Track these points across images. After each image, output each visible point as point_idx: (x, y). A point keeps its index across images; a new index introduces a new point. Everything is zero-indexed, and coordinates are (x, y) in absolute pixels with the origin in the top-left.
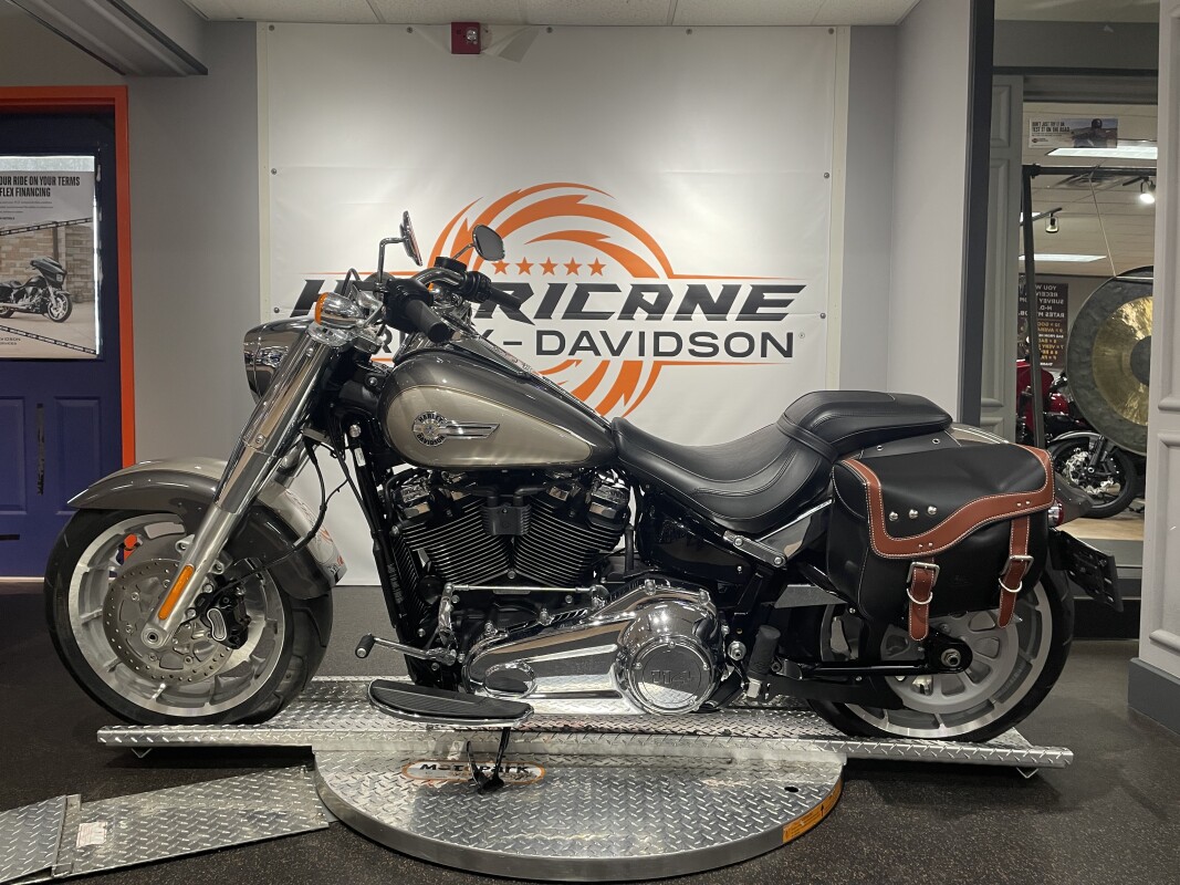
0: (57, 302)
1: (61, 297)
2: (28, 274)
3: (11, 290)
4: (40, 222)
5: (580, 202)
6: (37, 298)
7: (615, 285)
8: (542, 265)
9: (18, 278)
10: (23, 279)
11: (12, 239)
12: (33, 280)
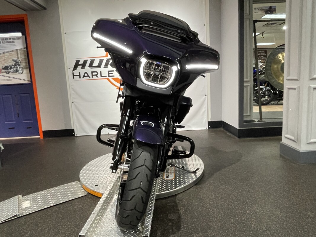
0: (20, 69)
4: (13, 49)
6: (15, 69)
11: (7, 54)
12: (14, 64)
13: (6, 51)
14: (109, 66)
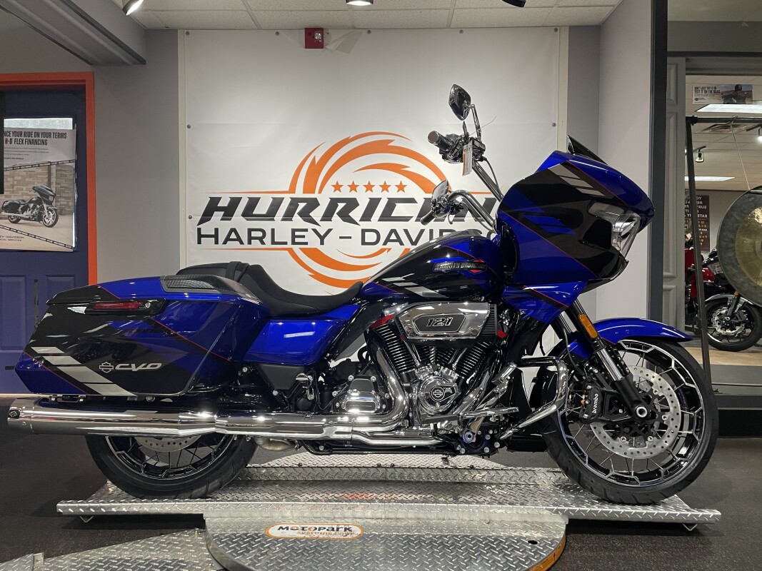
0: (49, 214)
1: (51, 211)
2: (31, 195)
3: (19, 205)
4: (39, 162)
5: (390, 144)
6: (35, 211)
7: (413, 199)
8: (365, 186)
9: (25, 198)
11: (22, 172)
12: (34, 200)
13: (19, 163)
14: (296, 217)
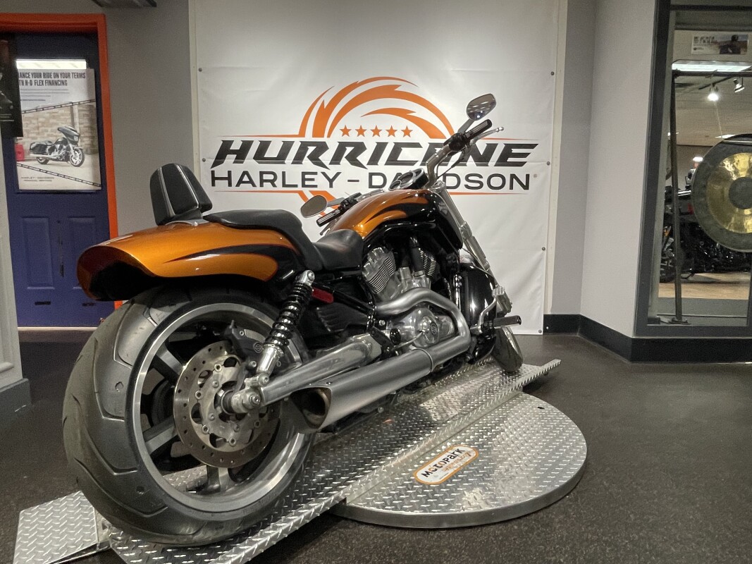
0: (75, 154)
1: (77, 150)
2: (56, 136)
3: (46, 146)
4: (63, 102)
5: (397, 90)
7: (419, 143)
8: (373, 130)
9: (51, 139)
10: (53, 139)
11: (46, 113)
12: (60, 140)
14: (306, 161)
